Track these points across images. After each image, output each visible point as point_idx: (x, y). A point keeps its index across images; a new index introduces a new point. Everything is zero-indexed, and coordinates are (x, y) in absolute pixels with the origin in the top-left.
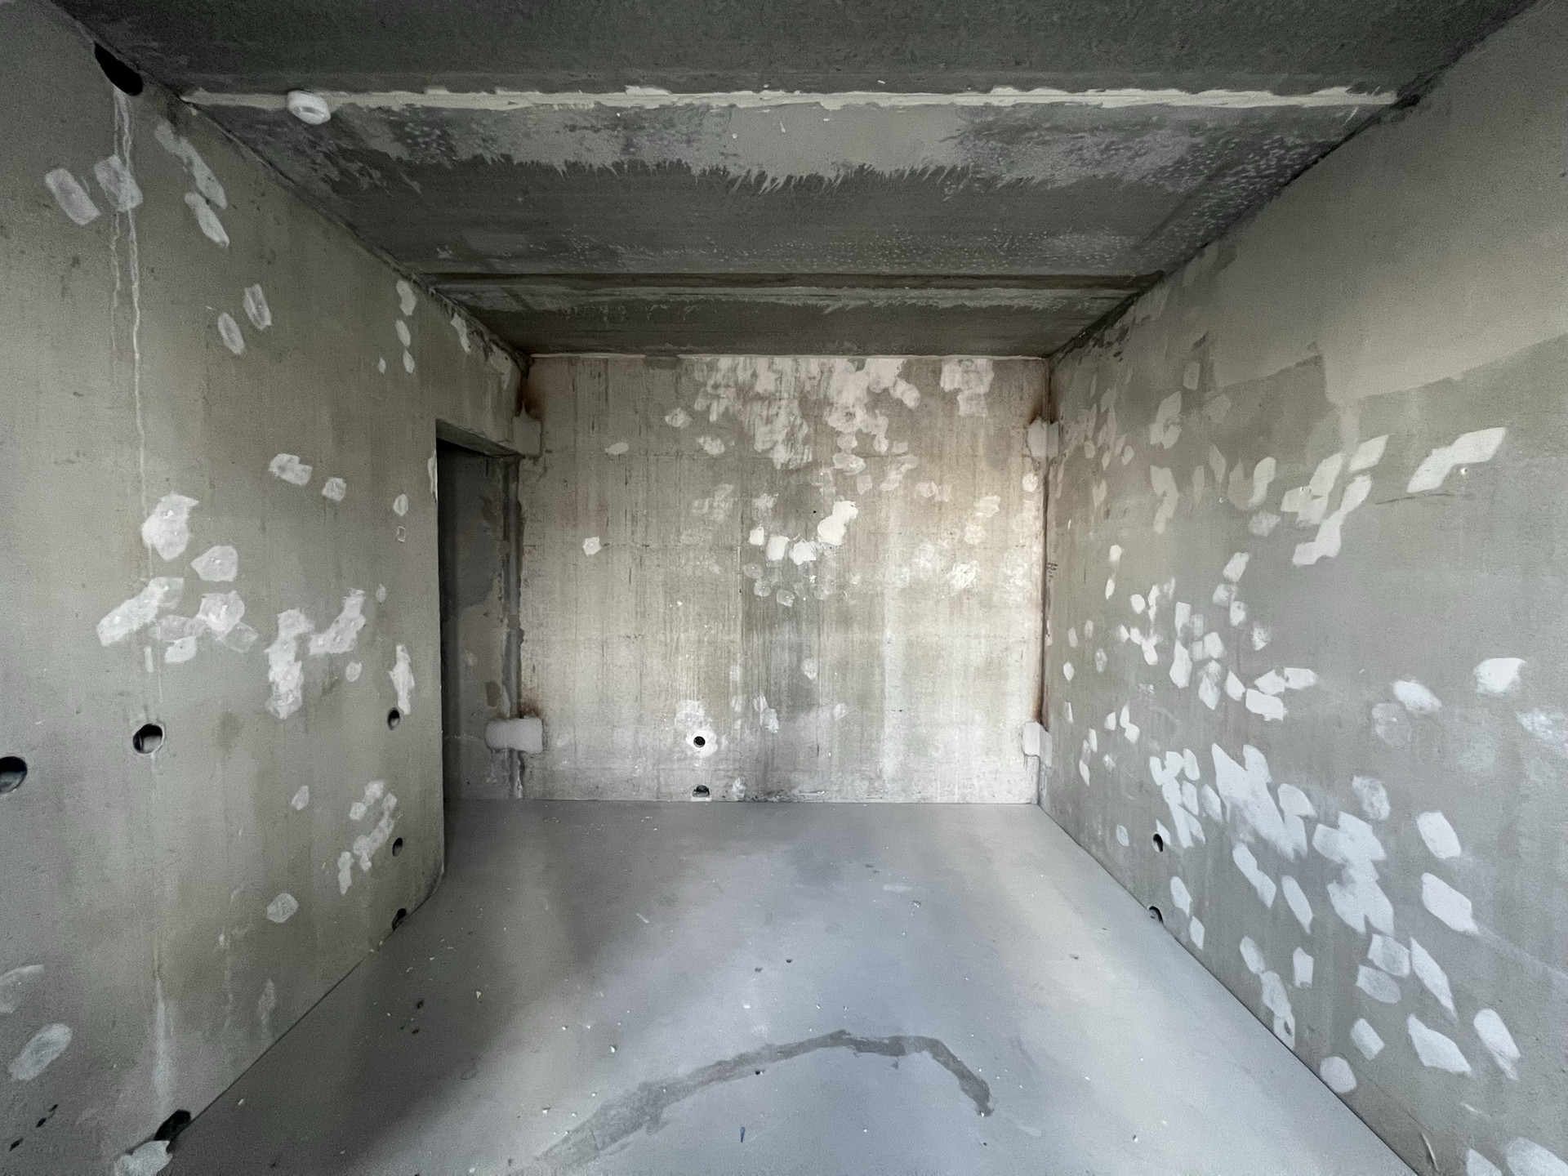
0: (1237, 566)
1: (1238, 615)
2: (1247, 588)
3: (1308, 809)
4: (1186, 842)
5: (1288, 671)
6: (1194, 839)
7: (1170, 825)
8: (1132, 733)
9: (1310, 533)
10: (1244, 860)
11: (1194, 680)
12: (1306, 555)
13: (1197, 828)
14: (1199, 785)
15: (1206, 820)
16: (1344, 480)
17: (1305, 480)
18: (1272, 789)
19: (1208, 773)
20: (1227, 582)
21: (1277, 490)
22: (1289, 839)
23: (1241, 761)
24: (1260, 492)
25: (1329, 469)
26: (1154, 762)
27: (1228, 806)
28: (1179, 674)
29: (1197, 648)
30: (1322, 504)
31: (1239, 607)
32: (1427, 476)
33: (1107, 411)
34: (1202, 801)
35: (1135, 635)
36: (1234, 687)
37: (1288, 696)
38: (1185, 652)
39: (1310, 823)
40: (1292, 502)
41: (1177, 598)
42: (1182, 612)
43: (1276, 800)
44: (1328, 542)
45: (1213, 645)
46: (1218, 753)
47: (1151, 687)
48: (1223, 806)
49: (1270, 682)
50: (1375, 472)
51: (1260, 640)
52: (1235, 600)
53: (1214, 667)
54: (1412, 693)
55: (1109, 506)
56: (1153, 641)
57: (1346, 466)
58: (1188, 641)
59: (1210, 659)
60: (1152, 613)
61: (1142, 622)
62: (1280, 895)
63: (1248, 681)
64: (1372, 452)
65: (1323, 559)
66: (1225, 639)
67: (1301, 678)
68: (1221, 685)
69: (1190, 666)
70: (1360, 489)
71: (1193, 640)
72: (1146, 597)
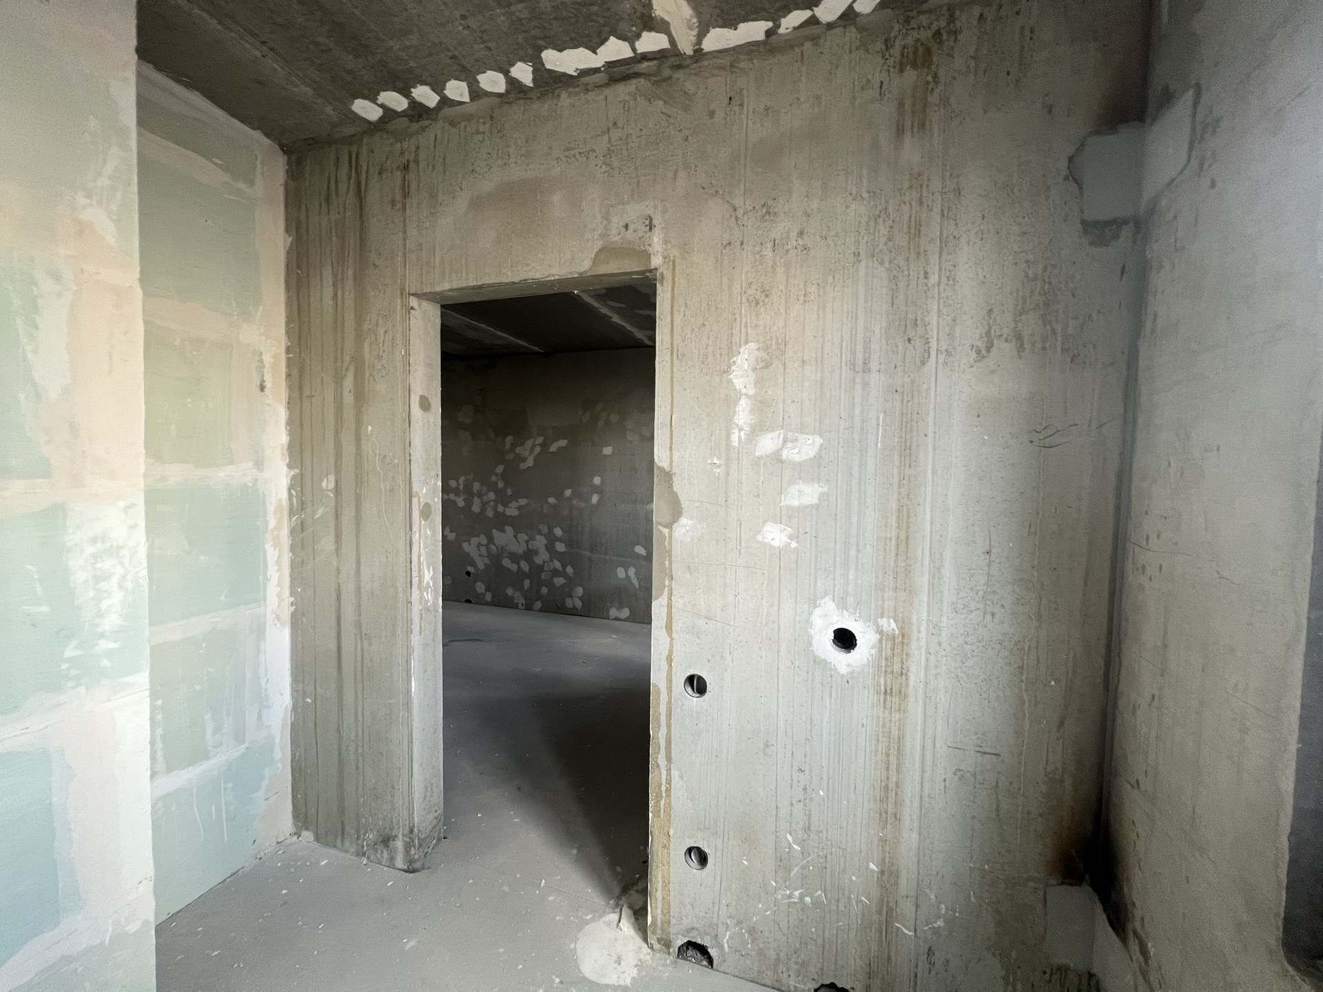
0: (500, 469)
1: (501, 485)
2: (504, 476)
3: (526, 538)
4: (481, 566)
5: (519, 500)
6: (485, 565)
7: (474, 564)
9: (525, 460)
10: (506, 563)
12: (523, 466)
14: (487, 546)
15: (490, 555)
16: (534, 446)
17: (522, 444)
18: (515, 537)
19: (491, 540)
21: (514, 446)
22: (520, 549)
23: (503, 531)
24: (508, 445)
25: (529, 443)
26: (465, 545)
30: (528, 452)
32: (553, 448)
36: (500, 508)
37: (519, 508)
39: (527, 542)
40: (518, 450)
43: (517, 539)
44: (530, 462)
45: (492, 495)
46: (495, 532)
49: (513, 504)
50: (542, 445)
51: (509, 492)
54: (551, 500)
56: (462, 498)
57: (534, 442)
59: (491, 501)
62: (519, 567)
63: (505, 505)
64: (540, 440)
65: (529, 467)
66: (496, 493)
67: (523, 502)
70: (538, 449)
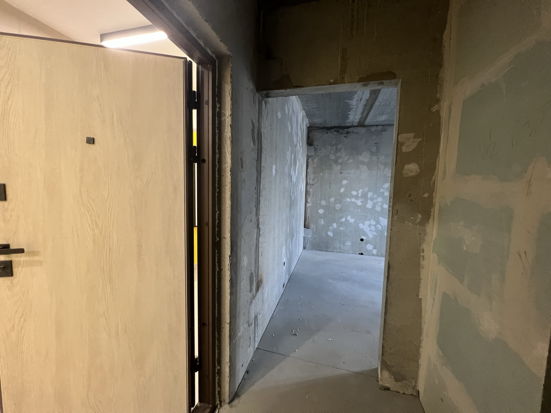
8: (352, 220)
11: (374, 206)
13: (375, 233)
20: (383, 188)
27: (383, 226)
28: (369, 205)
29: (375, 201)
31: (387, 193)
33: (341, 149)
34: (376, 228)
35: (353, 200)
38: (371, 202)
41: (368, 191)
42: (370, 195)
47: (359, 210)
48: (382, 227)
52: (386, 191)
53: (379, 204)
55: (342, 171)
58: (372, 199)
60: (360, 195)
61: (357, 197)
68: (382, 206)
69: (372, 204)
71: (374, 199)
72: (357, 191)
